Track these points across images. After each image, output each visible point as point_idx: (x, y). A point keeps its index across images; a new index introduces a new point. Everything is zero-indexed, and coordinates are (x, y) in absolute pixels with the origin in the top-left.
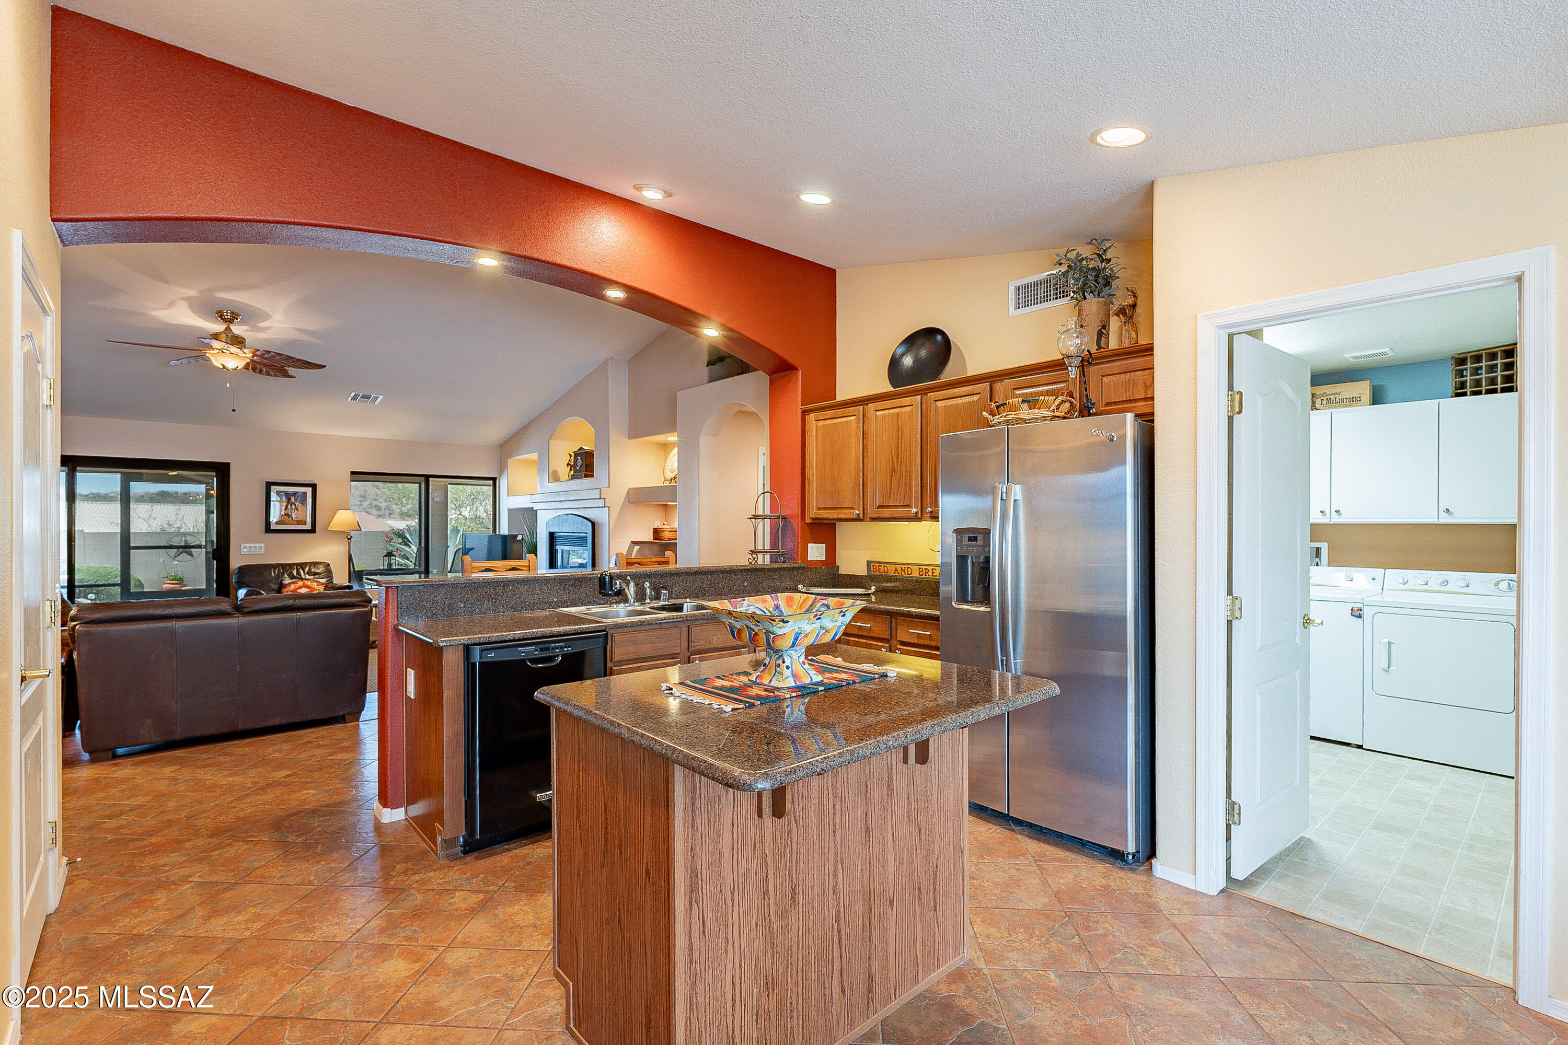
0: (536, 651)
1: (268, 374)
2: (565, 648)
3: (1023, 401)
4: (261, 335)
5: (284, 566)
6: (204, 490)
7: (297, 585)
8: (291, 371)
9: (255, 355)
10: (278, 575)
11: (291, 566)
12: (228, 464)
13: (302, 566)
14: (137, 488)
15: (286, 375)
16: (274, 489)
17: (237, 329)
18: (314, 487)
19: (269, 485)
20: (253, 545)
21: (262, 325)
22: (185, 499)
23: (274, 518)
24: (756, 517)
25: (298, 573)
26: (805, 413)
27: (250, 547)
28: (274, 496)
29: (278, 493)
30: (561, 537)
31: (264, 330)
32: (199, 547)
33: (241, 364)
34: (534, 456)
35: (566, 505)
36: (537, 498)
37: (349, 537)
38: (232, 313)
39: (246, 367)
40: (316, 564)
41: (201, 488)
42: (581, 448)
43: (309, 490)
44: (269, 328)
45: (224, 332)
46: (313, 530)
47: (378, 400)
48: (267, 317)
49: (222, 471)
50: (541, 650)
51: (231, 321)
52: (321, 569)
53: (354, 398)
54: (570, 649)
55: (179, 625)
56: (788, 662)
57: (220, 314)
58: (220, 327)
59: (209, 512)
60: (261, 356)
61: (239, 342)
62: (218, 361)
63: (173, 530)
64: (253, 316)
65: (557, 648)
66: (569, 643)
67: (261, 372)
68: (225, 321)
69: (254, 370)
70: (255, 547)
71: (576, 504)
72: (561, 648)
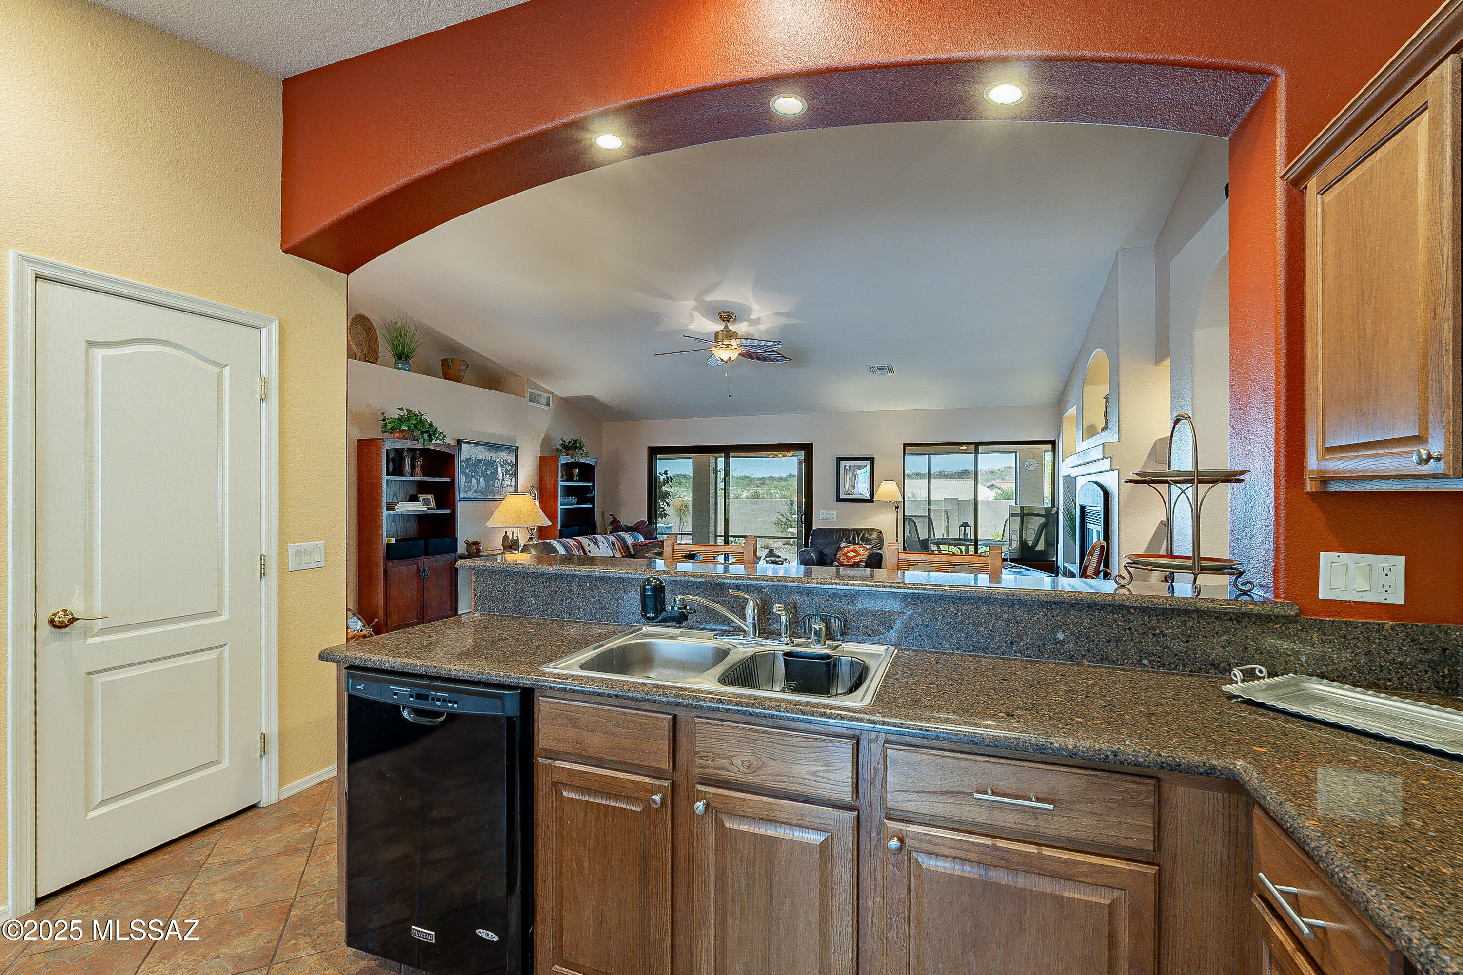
0: (411, 696)
2: (450, 702)
5: (844, 531)
6: (797, 466)
7: (849, 549)
10: (838, 539)
11: (851, 531)
12: (812, 444)
13: (858, 532)
16: (842, 463)
17: (732, 326)
19: (839, 460)
20: (828, 512)
25: (854, 539)
27: (825, 513)
28: (842, 470)
30: (1088, 512)
34: (1074, 410)
35: (1087, 469)
37: (896, 506)
38: (727, 313)
41: (795, 464)
43: (868, 463)
45: (724, 330)
46: (872, 500)
48: (749, 309)
49: (807, 448)
50: (420, 697)
51: (728, 320)
52: (874, 536)
54: (456, 706)
57: (720, 316)
64: (743, 314)
65: (439, 700)
66: (454, 697)
68: (724, 320)
70: (830, 514)
71: (1093, 468)
72: (444, 701)
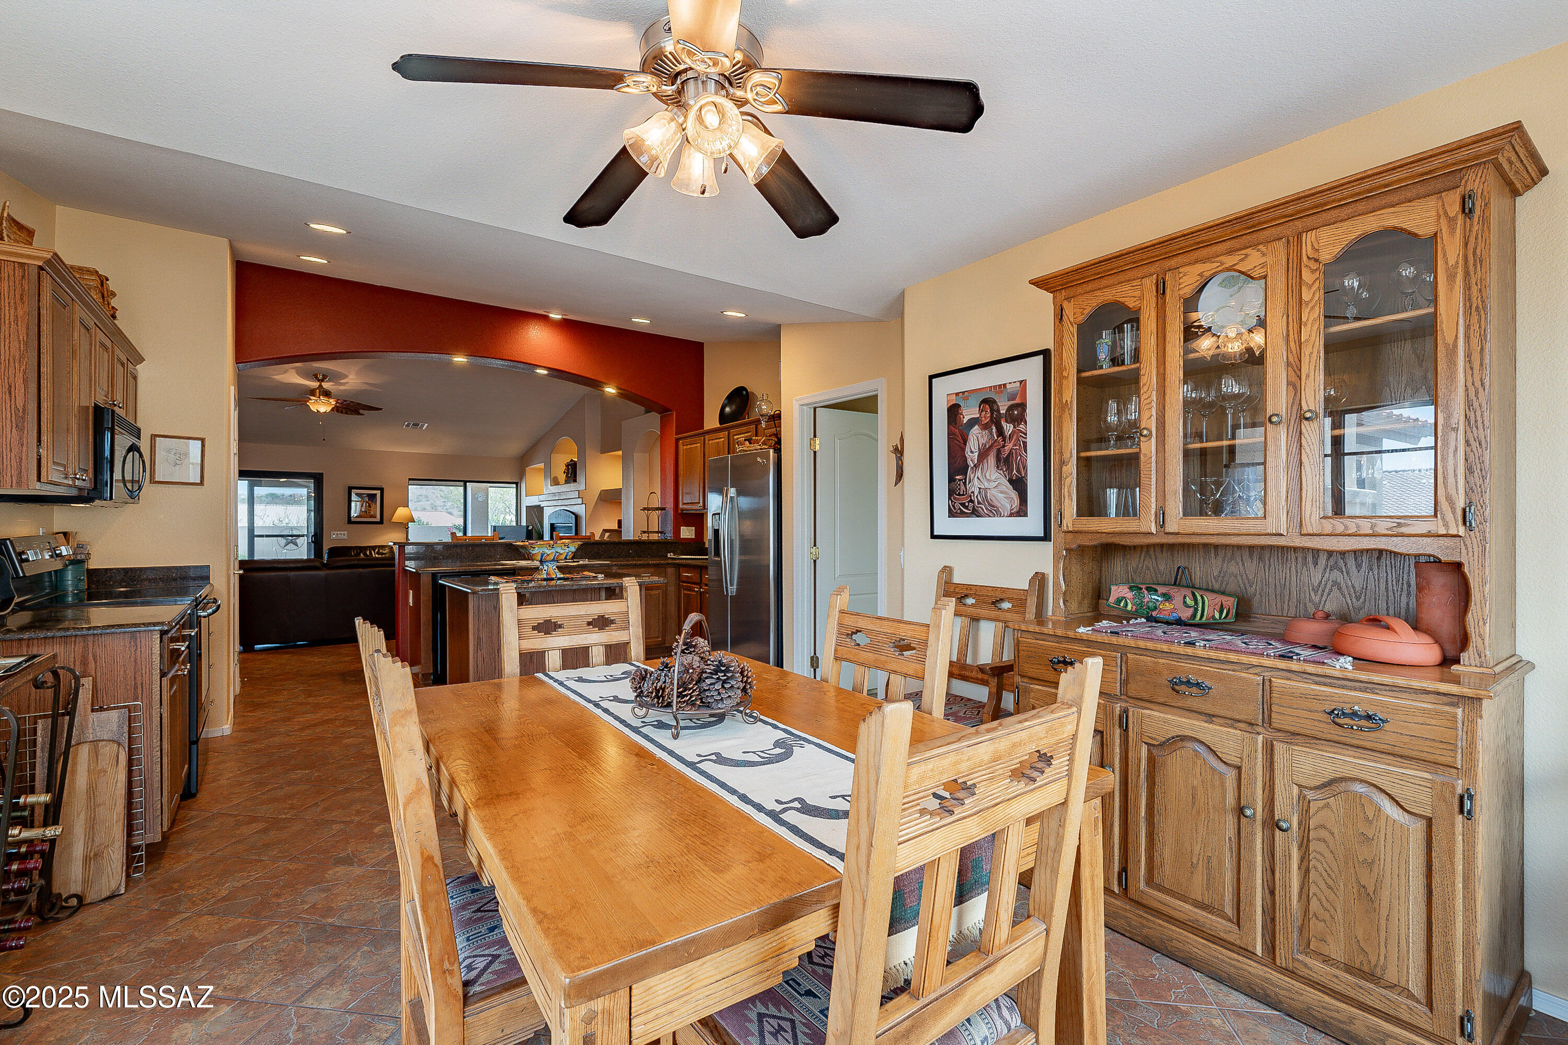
1: (347, 413)
3: (745, 440)
4: (342, 388)
5: (360, 548)
6: (306, 493)
8: (361, 411)
9: (337, 403)
10: (356, 554)
11: (366, 548)
12: (323, 474)
13: (373, 548)
14: (259, 491)
15: (359, 414)
16: (354, 492)
17: (326, 385)
18: (382, 490)
19: (350, 489)
21: (342, 381)
22: (292, 501)
23: (354, 514)
24: (648, 509)
25: (370, 554)
26: (677, 440)
27: (337, 534)
28: (354, 497)
29: (357, 494)
30: (558, 526)
31: (344, 384)
32: (303, 536)
33: (329, 409)
34: (542, 465)
35: (560, 503)
36: (542, 498)
37: (407, 527)
38: (323, 375)
39: (333, 410)
40: (383, 547)
41: (304, 491)
42: (572, 460)
43: (378, 492)
44: (347, 383)
45: (318, 388)
46: (381, 522)
47: (425, 427)
48: (346, 376)
49: (318, 478)
51: (322, 380)
52: (387, 550)
53: (408, 426)
55: (292, 574)
56: (546, 568)
57: (316, 376)
58: (315, 384)
59: (309, 511)
60: (342, 403)
61: (327, 394)
62: (314, 408)
63: (284, 524)
64: (336, 377)
67: (342, 412)
68: (319, 381)
69: (337, 411)
70: (340, 535)
71: (567, 502)
